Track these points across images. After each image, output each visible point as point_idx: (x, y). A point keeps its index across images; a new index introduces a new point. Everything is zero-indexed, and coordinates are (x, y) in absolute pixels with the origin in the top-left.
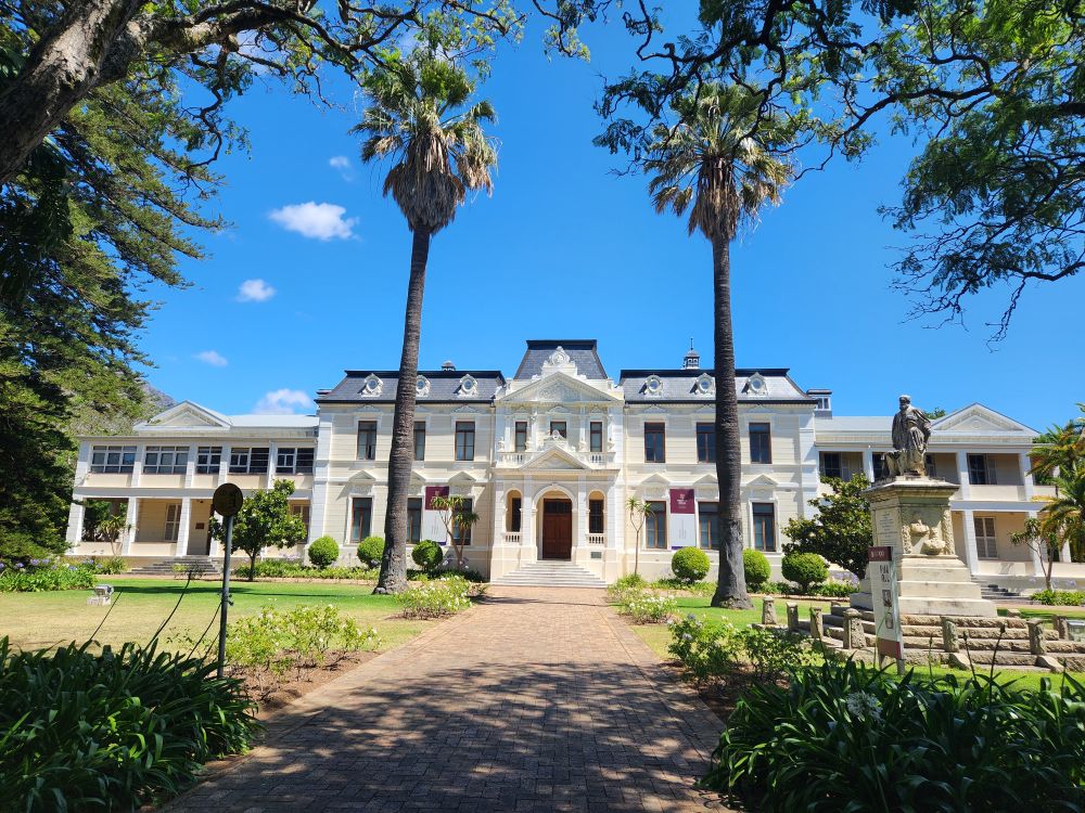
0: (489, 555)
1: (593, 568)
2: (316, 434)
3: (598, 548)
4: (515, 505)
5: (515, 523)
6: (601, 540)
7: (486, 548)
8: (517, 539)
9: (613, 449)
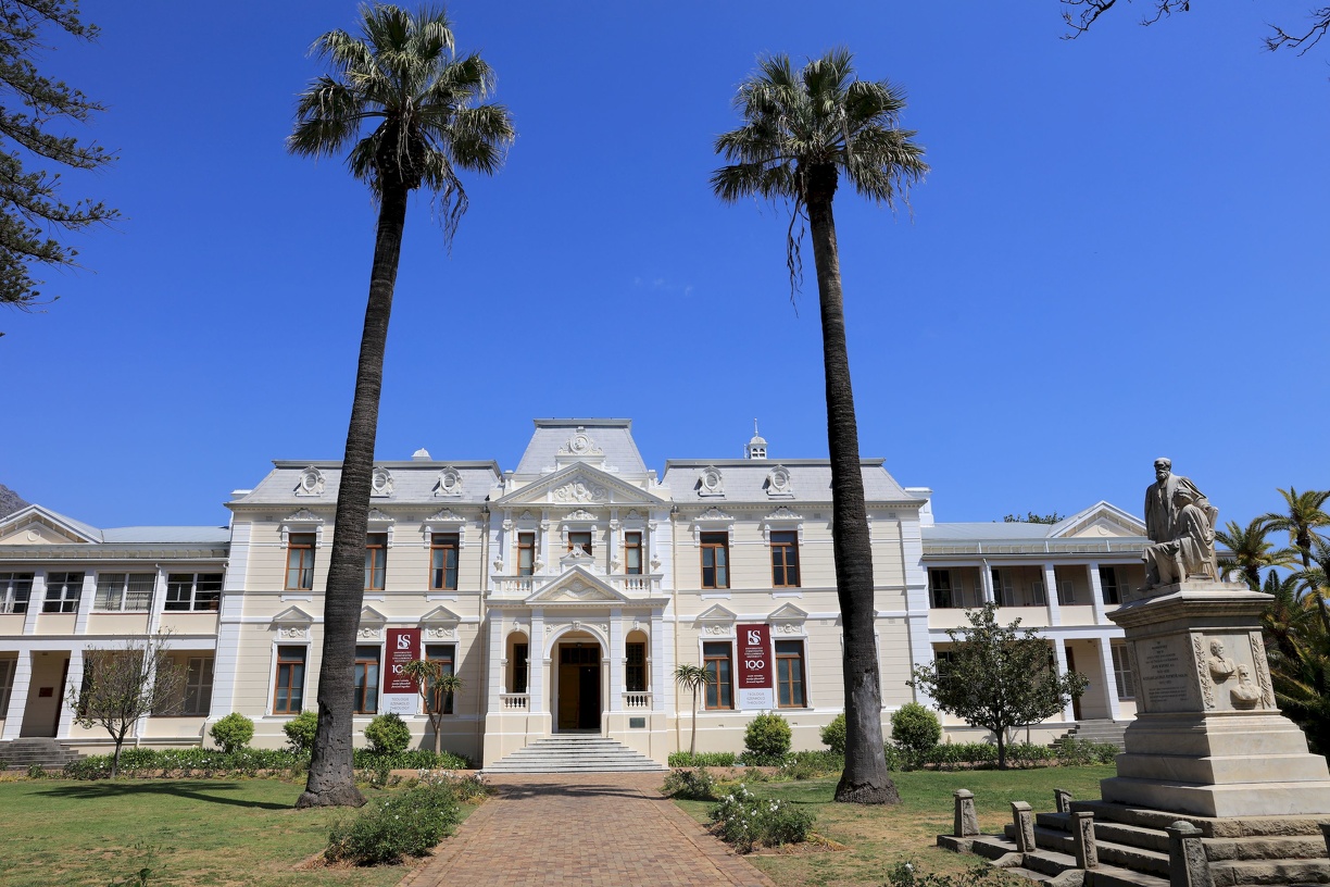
0: (480, 727)
1: (633, 740)
2: (226, 553)
3: (638, 711)
4: (519, 652)
5: (518, 679)
6: (643, 700)
7: (475, 717)
8: (522, 702)
9: (658, 571)
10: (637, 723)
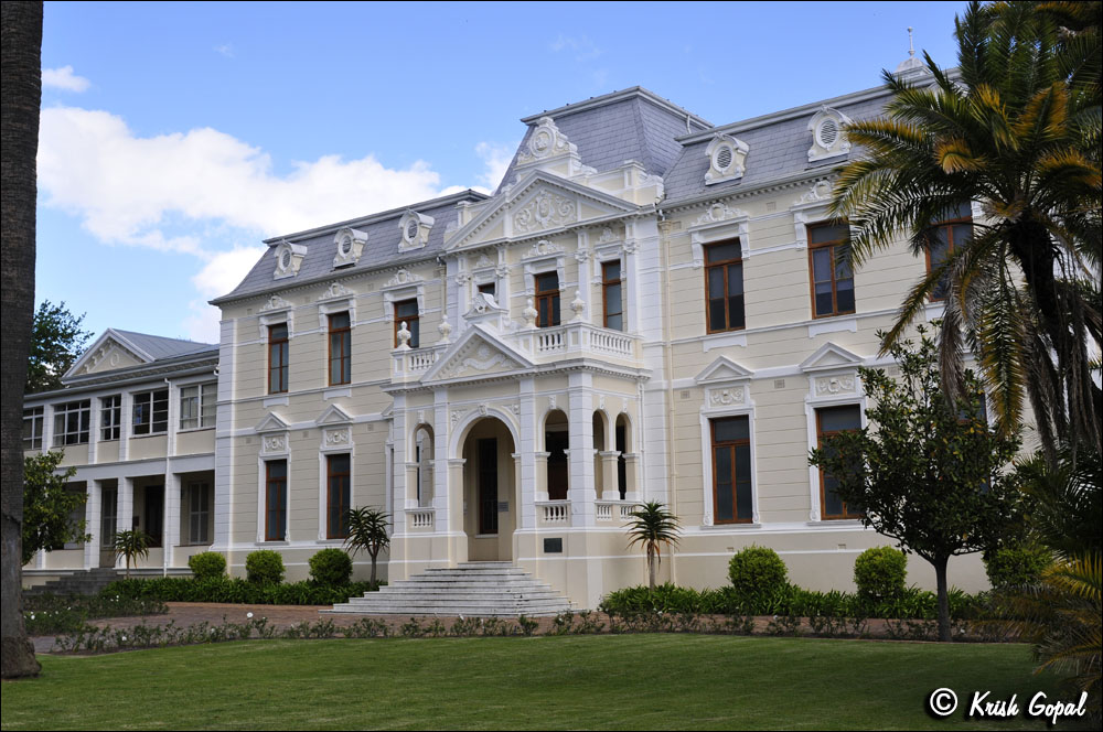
3: (556, 527)
6: (564, 512)
8: (431, 519)
10: (553, 545)
